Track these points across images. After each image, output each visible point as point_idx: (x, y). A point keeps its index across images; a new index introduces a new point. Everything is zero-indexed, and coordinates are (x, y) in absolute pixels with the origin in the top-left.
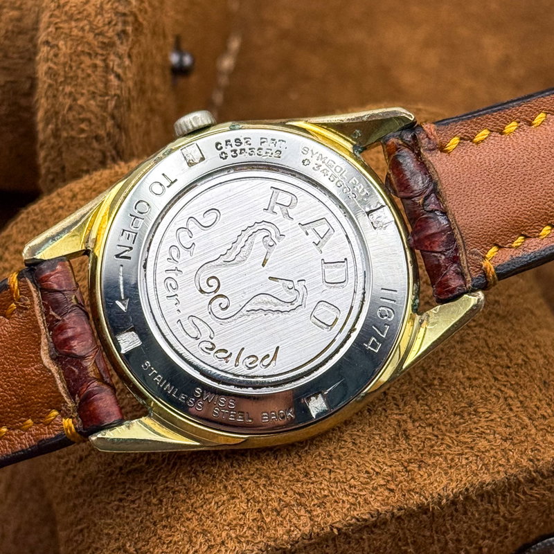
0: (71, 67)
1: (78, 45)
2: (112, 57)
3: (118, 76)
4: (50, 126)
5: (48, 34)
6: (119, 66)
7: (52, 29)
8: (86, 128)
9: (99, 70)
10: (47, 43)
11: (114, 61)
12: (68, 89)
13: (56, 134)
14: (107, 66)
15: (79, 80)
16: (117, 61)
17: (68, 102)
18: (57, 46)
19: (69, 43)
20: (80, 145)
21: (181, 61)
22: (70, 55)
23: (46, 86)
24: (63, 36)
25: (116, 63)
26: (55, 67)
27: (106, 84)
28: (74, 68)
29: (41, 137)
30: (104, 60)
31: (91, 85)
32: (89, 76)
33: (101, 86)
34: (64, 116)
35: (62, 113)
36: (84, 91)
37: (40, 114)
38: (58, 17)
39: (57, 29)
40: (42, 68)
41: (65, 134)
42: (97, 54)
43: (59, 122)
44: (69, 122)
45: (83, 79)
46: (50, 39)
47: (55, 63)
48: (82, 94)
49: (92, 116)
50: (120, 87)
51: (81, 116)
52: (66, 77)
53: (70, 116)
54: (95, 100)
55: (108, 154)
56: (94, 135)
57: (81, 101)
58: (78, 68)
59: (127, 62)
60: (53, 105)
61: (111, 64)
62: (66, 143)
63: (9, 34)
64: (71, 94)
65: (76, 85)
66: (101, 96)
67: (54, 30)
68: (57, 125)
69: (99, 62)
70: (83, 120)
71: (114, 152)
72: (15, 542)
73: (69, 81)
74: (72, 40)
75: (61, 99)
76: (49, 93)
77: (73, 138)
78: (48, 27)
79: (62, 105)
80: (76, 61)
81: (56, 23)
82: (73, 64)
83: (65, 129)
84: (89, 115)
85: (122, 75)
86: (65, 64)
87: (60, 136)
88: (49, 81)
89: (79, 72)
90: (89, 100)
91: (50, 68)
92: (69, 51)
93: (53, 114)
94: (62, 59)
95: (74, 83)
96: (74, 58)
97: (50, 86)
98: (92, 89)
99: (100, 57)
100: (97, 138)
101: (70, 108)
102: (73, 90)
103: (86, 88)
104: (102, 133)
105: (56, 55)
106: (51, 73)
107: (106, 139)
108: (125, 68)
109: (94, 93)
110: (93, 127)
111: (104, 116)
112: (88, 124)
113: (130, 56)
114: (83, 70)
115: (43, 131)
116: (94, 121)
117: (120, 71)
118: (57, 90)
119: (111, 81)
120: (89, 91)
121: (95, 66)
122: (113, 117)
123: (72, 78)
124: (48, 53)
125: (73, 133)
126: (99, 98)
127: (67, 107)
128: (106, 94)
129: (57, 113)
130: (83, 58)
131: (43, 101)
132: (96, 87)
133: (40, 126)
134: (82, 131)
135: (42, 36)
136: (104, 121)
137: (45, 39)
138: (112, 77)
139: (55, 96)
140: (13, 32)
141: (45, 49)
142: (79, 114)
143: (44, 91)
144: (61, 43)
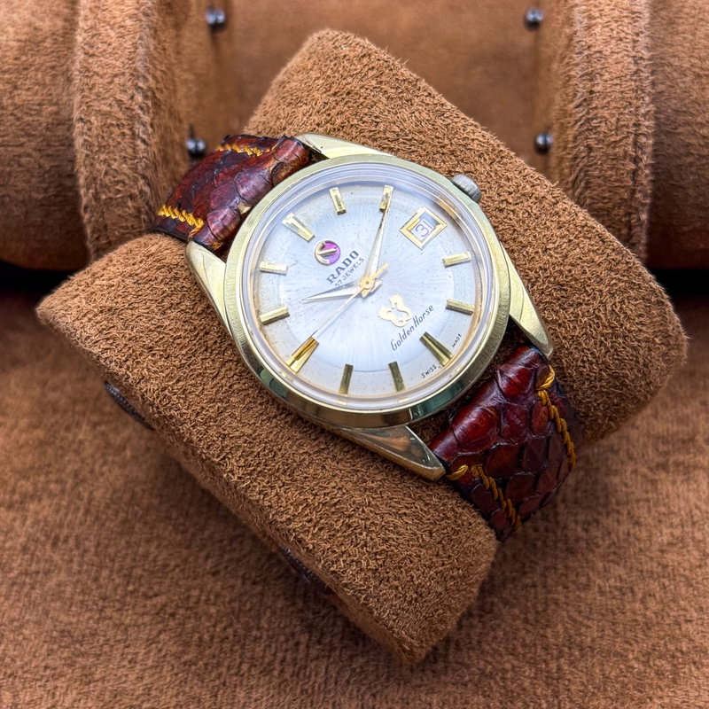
0: (103, 137)
1: (107, 118)
2: (137, 125)
3: (144, 141)
4: (91, 191)
5: (81, 112)
6: (144, 132)
7: (84, 107)
8: (121, 189)
9: (127, 137)
10: (81, 119)
11: (139, 129)
12: (102, 157)
13: (96, 197)
14: (134, 134)
15: (112, 148)
16: (142, 128)
17: (103, 167)
18: (90, 121)
19: (99, 118)
20: (118, 205)
21: (196, 146)
22: (101, 127)
23: (83, 156)
24: (93, 113)
25: (141, 130)
26: (90, 139)
27: (134, 149)
28: (106, 138)
29: (84, 201)
30: (131, 129)
31: (122, 150)
32: (119, 143)
33: (130, 151)
34: (101, 180)
35: (99, 178)
36: (117, 157)
37: (82, 181)
38: (89, 97)
39: (88, 107)
40: (79, 142)
41: (104, 197)
42: (123, 125)
43: (98, 186)
44: (106, 185)
45: (114, 147)
46: (83, 116)
47: (89, 136)
48: (115, 160)
49: (125, 177)
50: (146, 151)
51: (116, 179)
52: (100, 147)
53: (107, 180)
54: (126, 164)
55: (143, 209)
56: (129, 194)
57: (115, 166)
58: (109, 138)
59: (150, 130)
60: (91, 173)
61: (137, 131)
62: (105, 204)
63: (50, 126)
64: (105, 161)
65: (109, 152)
66: (131, 159)
67: (86, 108)
68: (96, 189)
69: (126, 131)
70: (118, 182)
71: (147, 208)
72: (96, 554)
73: (103, 150)
74: (102, 115)
75: (97, 166)
76: (87, 162)
77: (111, 198)
78: (81, 106)
79: (99, 171)
80: (106, 132)
81: (87, 103)
82: (105, 135)
83: (104, 192)
84: (122, 177)
85: (147, 140)
86: (97, 136)
87: (100, 198)
88: (86, 152)
89: (111, 141)
90: (121, 164)
91: (85, 141)
92: (100, 124)
93: (92, 179)
94: (95, 132)
95: (107, 151)
96: (105, 129)
97: (87, 156)
98: (123, 154)
99: (127, 127)
100: (132, 197)
101: (106, 173)
102: (107, 157)
103: (118, 154)
104: (135, 191)
105: (89, 129)
106: (87, 145)
107: (139, 197)
108: (149, 135)
109: (125, 157)
110: (127, 187)
111: (135, 177)
112: (122, 184)
113: (152, 126)
114: (113, 140)
115: (86, 196)
116: (127, 182)
117: (145, 137)
118: (93, 158)
119: (138, 146)
120: (120, 157)
121: (123, 134)
122: (144, 177)
123: (104, 147)
124: (83, 128)
125: (111, 195)
126: (129, 162)
127: (103, 172)
128: (136, 158)
129: (95, 179)
130: (112, 128)
131: (82, 169)
132: (126, 153)
133: (82, 191)
134: (119, 191)
135: (76, 115)
136: (136, 181)
137: (79, 117)
138: (139, 142)
139: (92, 164)
140: (53, 124)
141: (80, 125)
142: (114, 177)
143: (82, 160)
144: (93, 119)
